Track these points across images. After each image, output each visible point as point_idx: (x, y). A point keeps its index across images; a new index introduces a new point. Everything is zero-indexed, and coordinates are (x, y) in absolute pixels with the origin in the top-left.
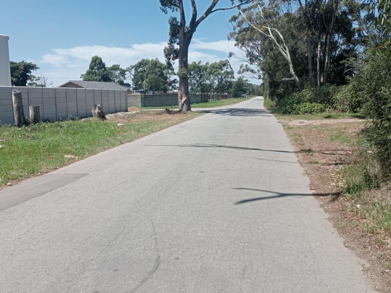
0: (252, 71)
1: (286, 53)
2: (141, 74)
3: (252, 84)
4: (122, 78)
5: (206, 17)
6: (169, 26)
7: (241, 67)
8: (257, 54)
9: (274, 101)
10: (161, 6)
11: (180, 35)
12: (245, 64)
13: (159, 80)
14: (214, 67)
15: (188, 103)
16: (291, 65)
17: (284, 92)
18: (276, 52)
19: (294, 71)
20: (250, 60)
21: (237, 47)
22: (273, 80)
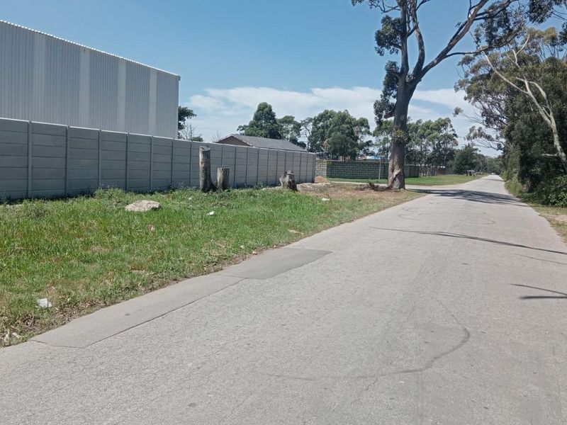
0: (488, 138)
1: (550, 119)
2: (321, 130)
3: (483, 156)
4: (295, 134)
5: (438, 63)
6: (385, 73)
7: (471, 130)
8: (498, 113)
9: (525, 185)
10: (377, 46)
11: (399, 85)
12: (477, 126)
13: (346, 141)
14: (428, 127)
15: (402, 178)
16: (556, 136)
17: (541, 172)
18: (533, 115)
19: (561, 145)
20: (486, 121)
21: (467, 101)
22: (526, 154)
